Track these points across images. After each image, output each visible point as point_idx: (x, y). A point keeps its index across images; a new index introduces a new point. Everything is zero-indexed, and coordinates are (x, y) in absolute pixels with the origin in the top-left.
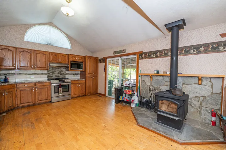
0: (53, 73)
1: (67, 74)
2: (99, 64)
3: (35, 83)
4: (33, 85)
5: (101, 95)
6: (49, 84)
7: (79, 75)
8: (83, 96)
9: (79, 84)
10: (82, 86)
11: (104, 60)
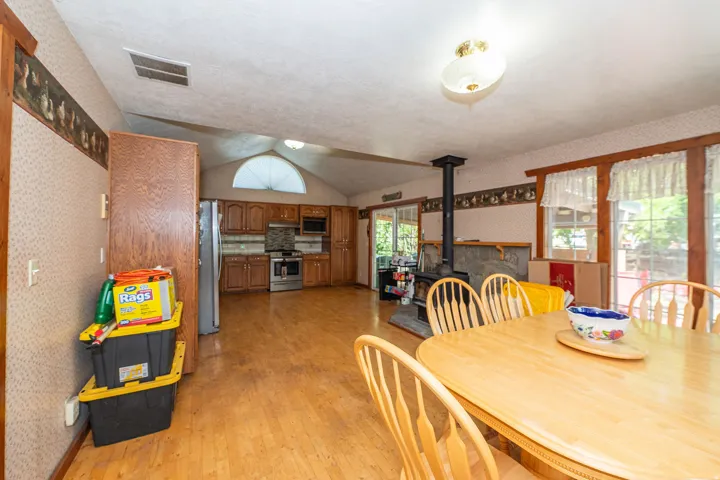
0: (274, 240)
1: (297, 242)
2: (360, 221)
3: (247, 257)
4: (243, 259)
5: (361, 286)
6: (267, 259)
7: (320, 245)
8: (326, 286)
9: (318, 261)
10: (323, 266)
11: (366, 213)
